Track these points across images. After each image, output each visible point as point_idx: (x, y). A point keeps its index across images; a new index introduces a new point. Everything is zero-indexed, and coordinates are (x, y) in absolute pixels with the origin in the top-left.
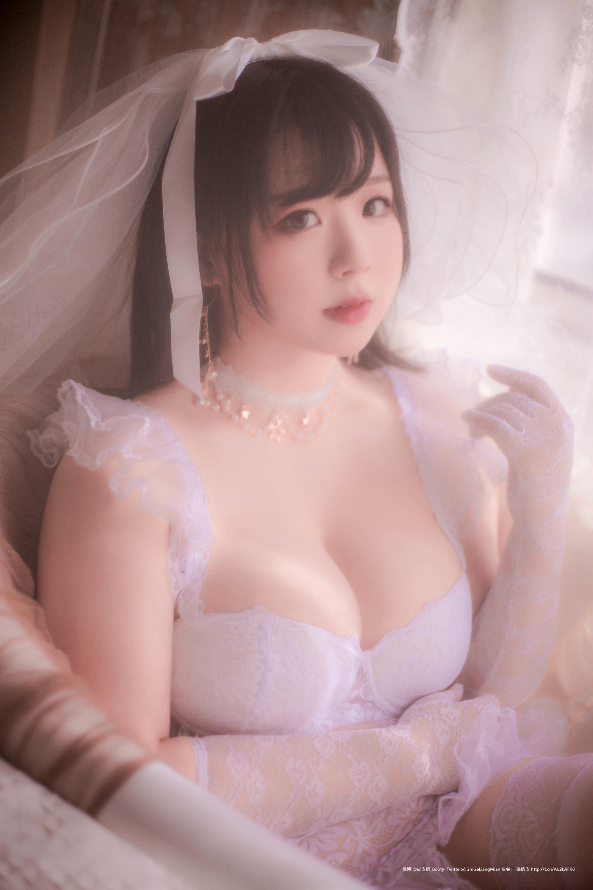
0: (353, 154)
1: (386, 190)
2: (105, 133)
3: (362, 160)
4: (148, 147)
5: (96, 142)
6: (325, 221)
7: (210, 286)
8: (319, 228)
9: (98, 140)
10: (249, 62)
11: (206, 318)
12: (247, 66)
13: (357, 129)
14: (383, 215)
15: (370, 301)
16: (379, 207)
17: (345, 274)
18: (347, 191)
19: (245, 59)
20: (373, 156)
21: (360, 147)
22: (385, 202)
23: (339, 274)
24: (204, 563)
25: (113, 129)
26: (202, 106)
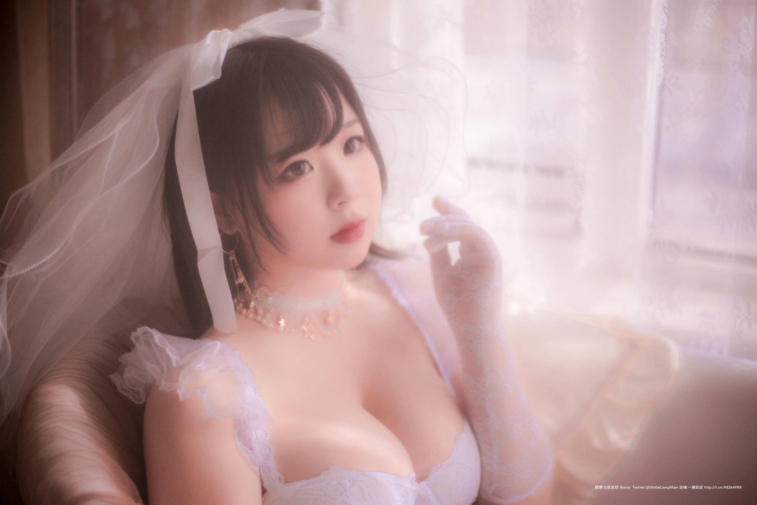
0: (325, 111)
1: (358, 130)
2: (119, 127)
3: (334, 113)
4: (157, 132)
5: (113, 136)
6: (315, 165)
7: (232, 233)
8: (313, 172)
9: (115, 133)
10: (228, 49)
11: (235, 260)
12: (228, 51)
13: (324, 89)
14: (360, 150)
15: (363, 221)
16: (357, 144)
17: (340, 204)
18: (328, 140)
19: (224, 48)
20: (341, 107)
21: (329, 102)
22: (360, 139)
23: (335, 205)
24: (267, 439)
25: (126, 122)
26: (198, 94)
